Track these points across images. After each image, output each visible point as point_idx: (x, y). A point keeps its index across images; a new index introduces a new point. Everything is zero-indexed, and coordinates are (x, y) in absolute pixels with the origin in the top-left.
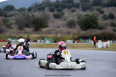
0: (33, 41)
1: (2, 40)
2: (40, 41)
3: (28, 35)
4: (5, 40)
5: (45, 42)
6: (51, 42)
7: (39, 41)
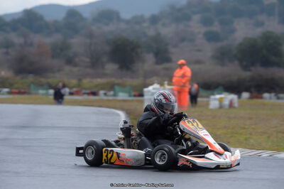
0: (89, 94)
1: (17, 91)
2: (105, 94)
3: (80, 80)
4: (23, 91)
5: (115, 95)
6: (130, 96)
7: (102, 92)
